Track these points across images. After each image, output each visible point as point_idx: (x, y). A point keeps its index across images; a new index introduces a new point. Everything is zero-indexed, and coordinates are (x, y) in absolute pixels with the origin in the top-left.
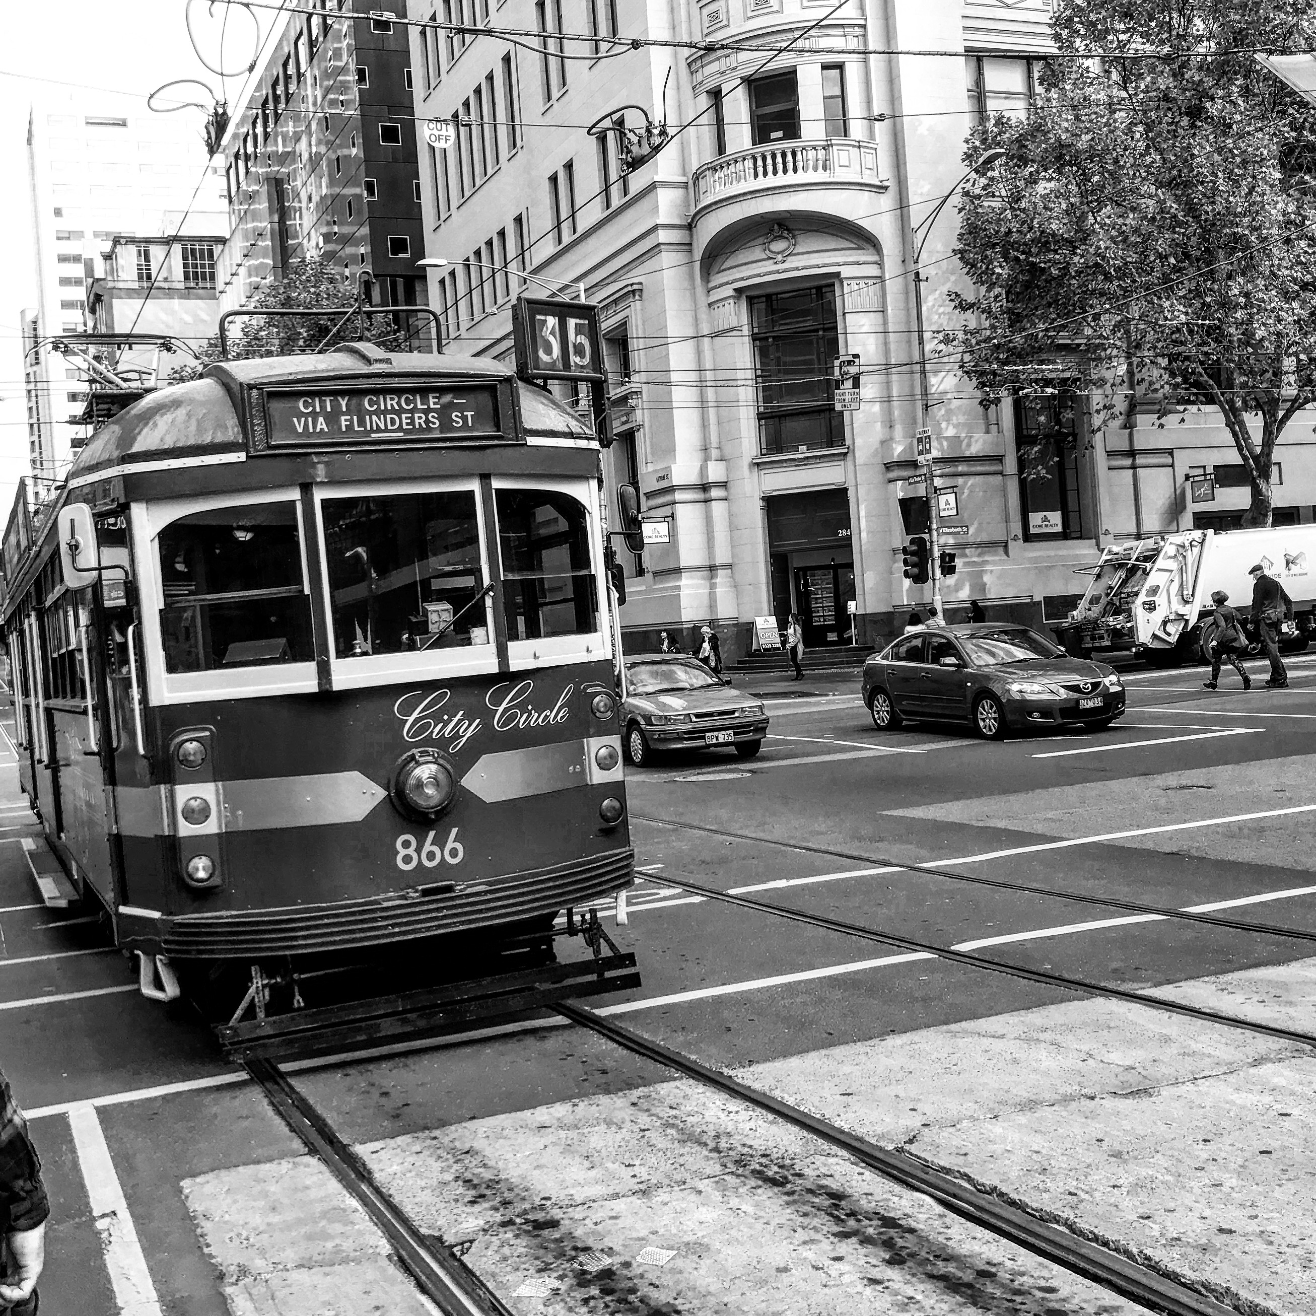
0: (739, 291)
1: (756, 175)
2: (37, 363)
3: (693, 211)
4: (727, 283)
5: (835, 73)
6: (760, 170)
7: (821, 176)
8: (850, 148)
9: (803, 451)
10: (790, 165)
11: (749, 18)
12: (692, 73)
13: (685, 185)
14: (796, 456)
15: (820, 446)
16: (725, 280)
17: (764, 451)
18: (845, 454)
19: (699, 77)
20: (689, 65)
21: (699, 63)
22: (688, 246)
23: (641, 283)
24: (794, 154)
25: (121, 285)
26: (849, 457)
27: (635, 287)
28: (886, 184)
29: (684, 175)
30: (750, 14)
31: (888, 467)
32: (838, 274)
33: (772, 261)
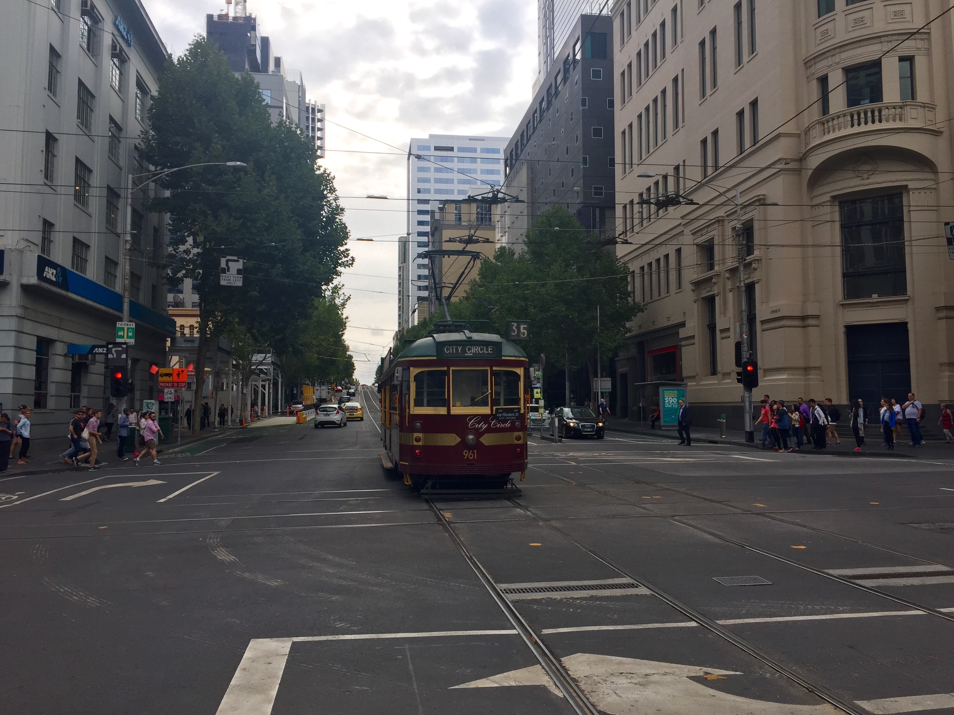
0: (834, 198)
1: (852, 126)
2: (404, 262)
3: (804, 151)
4: (827, 193)
5: (907, 63)
6: (856, 122)
7: (898, 125)
8: (919, 108)
9: (875, 297)
10: (877, 118)
11: (850, 32)
12: (807, 69)
13: (798, 136)
14: (871, 301)
15: (888, 295)
16: (825, 191)
17: (846, 298)
18: (907, 300)
19: (812, 70)
20: (805, 63)
21: (813, 62)
22: (798, 171)
23: (765, 195)
24: (880, 111)
25: (446, 223)
26: (909, 303)
27: (760, 197)
28: (941, 130)
29: (798, 129)
30: (850, 29)
31: (938, 309)
32: (906, 186)
33: (859, 179)
